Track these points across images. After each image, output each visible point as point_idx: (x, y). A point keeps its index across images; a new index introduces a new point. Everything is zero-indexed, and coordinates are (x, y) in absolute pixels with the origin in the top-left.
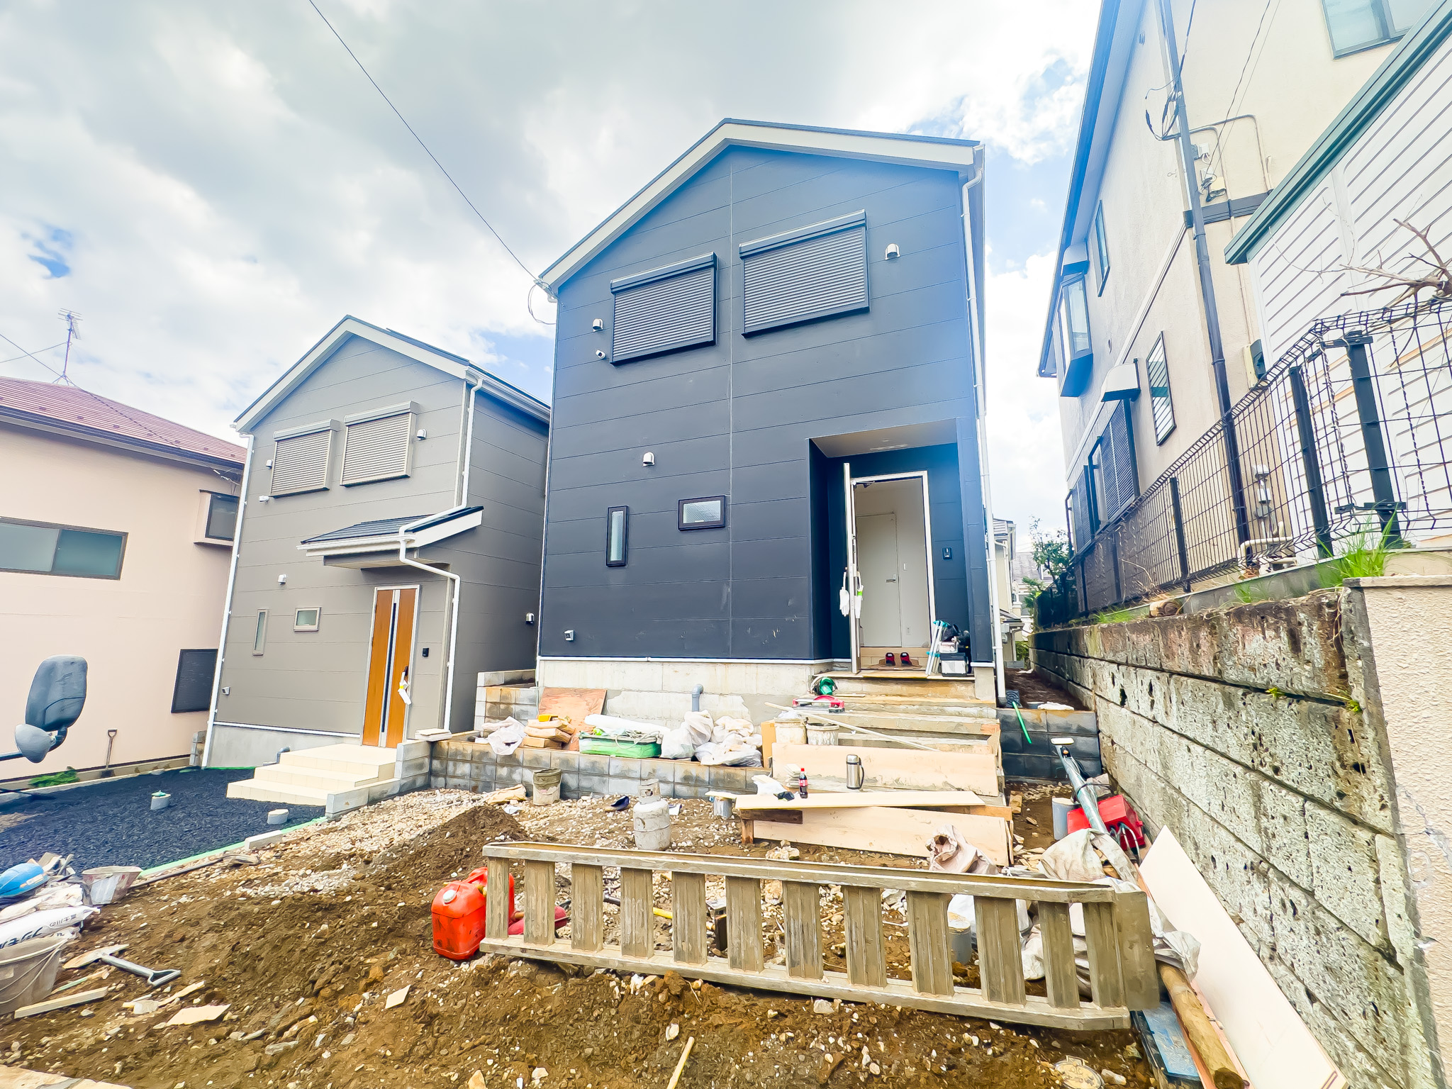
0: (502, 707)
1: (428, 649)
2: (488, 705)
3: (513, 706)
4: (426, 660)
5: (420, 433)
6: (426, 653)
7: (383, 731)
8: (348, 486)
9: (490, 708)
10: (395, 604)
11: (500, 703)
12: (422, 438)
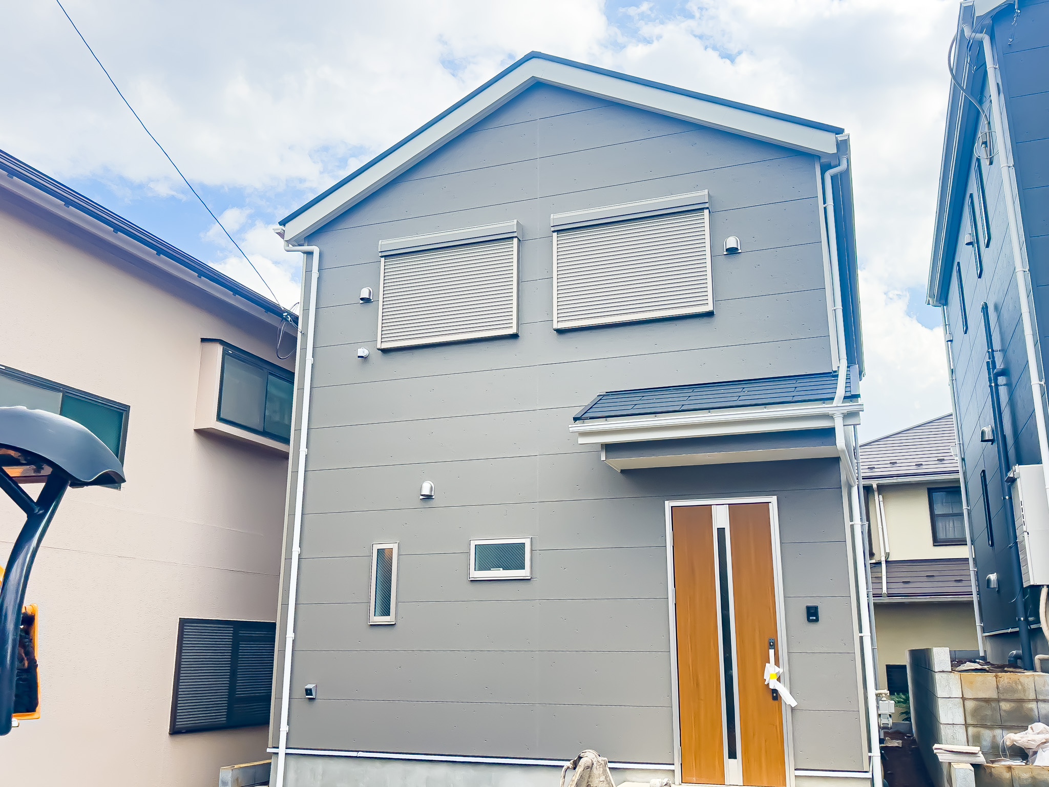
0: (1005, 706)
1: (816, 608)
2: (970, 705)
3: (1033, 705)
4: (813, 626)
5: (731, 242)
6: (812, 614)
7: (732, 755)
8: (560, 332)
9: (975, 712)
10: (721, 531)
11: (998, 700)
12: (732, 251)
